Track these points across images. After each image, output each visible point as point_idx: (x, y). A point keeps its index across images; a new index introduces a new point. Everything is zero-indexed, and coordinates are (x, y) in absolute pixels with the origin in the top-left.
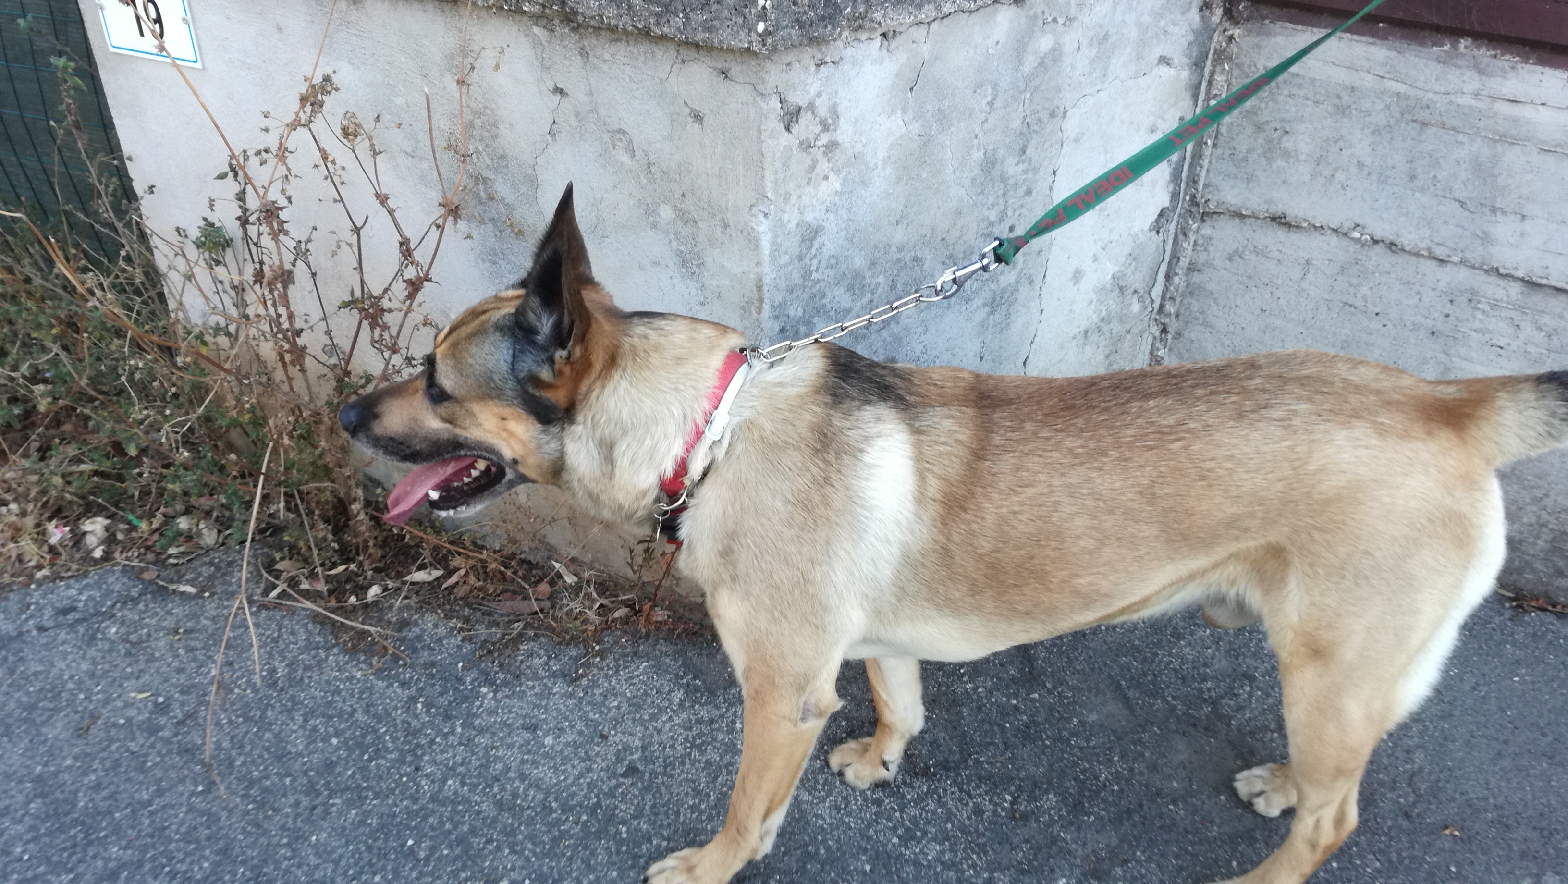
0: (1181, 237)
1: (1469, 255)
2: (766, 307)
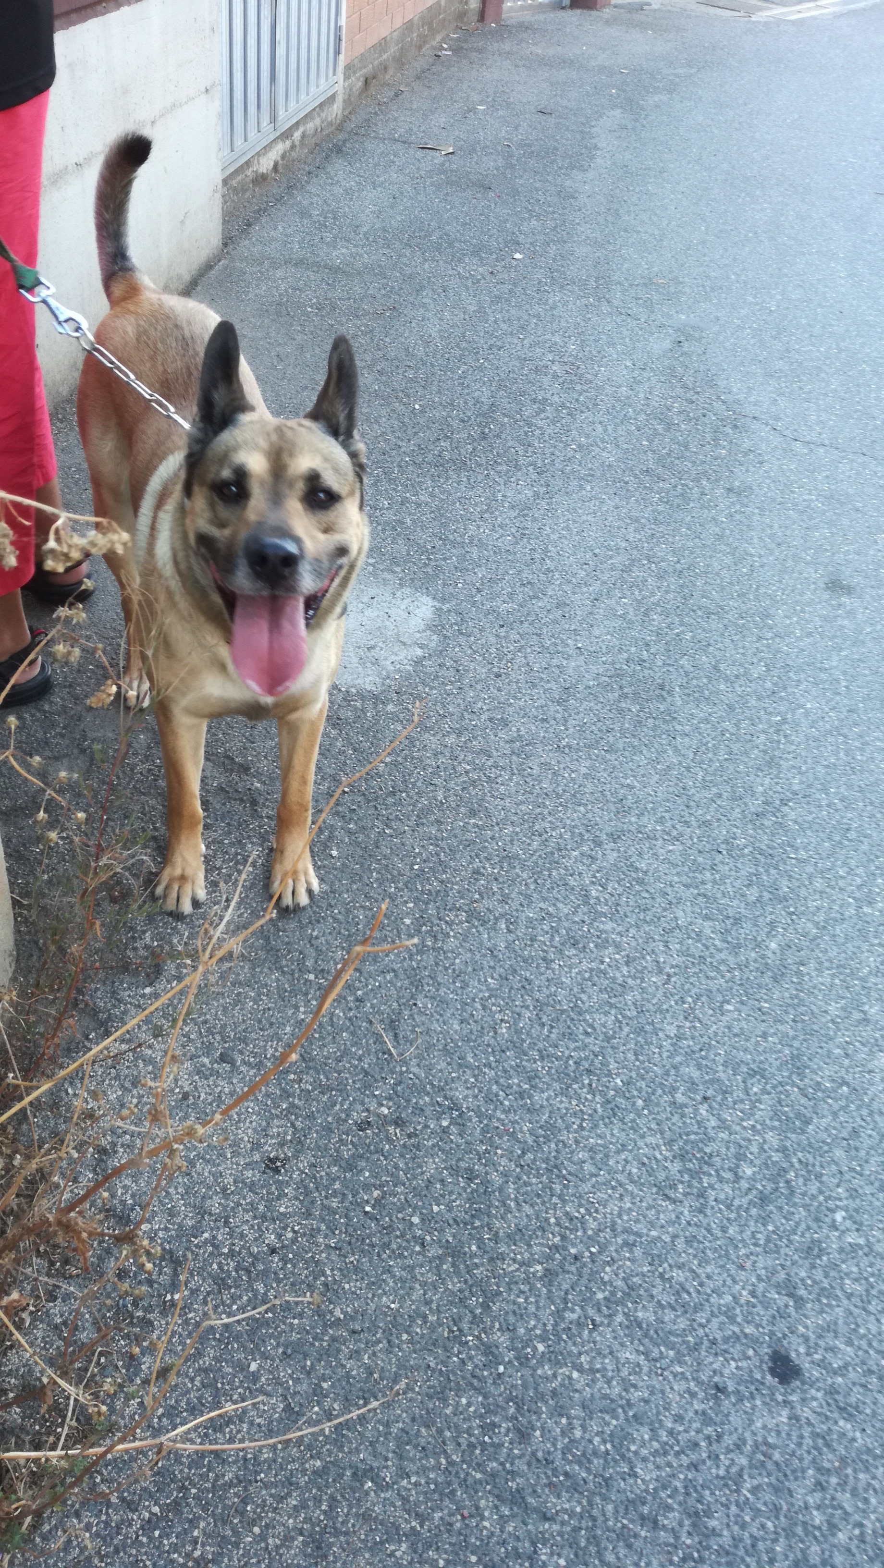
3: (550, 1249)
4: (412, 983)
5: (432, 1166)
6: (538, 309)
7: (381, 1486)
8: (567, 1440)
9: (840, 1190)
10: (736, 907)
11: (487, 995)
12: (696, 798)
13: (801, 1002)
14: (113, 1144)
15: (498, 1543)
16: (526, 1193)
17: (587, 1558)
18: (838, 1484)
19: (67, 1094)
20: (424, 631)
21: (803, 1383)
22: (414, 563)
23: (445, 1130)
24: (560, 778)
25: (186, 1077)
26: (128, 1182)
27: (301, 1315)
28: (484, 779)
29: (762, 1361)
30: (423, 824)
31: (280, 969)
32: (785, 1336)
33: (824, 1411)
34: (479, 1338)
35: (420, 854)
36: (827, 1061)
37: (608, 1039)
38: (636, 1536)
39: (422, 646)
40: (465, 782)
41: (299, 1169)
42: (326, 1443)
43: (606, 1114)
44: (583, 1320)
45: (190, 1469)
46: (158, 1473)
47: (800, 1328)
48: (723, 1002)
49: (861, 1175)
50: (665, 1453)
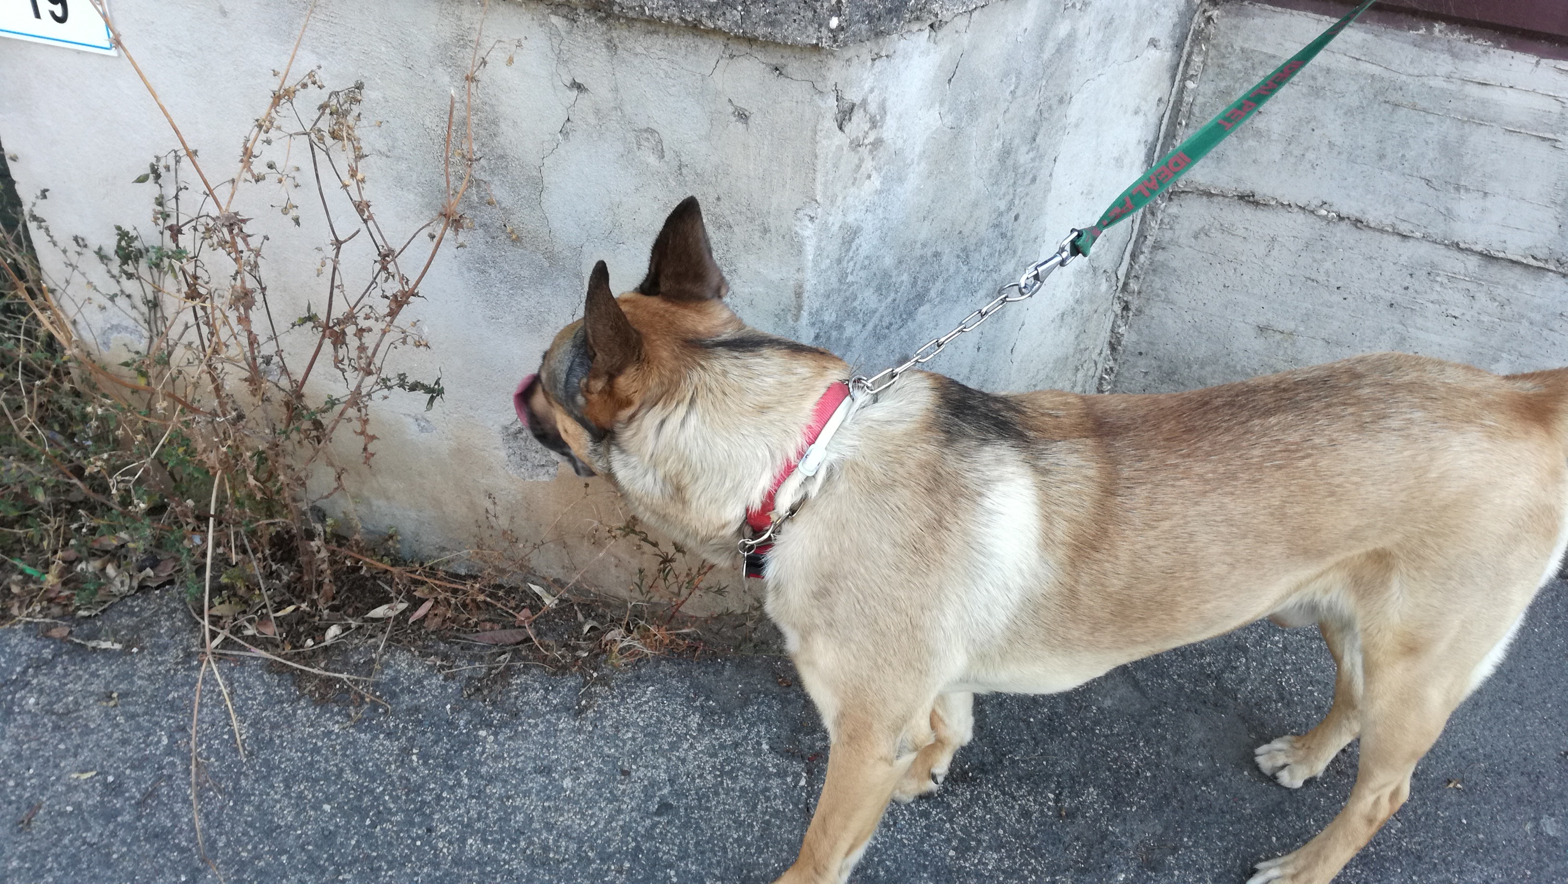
0: (1149, 216)
1: (1430, 230)
2: (805, 314)
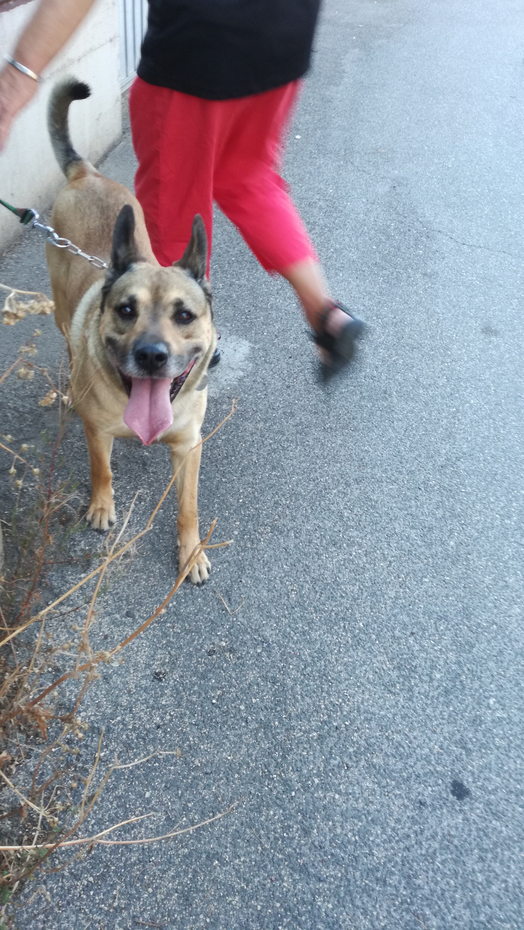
3: (322, 723)
4: (239, 569)
5: (251, 676)
6: (311, 169)
7: (223, 863)
8: (332, 835)
9: (492, 686)
10: (430, 521)
11: (283, 575)
12: (406, 458)
13: (469, 577)
14: (64, 666)
15: (292, 896)
16: (307, 691)
17: (344, 903)
18: (493, 858)
19: (36, 637)
20: (244, 361)
21: (471, 799)
22: (238, 321)
23: (259, 655)
24: (325, 447)
25: (106, 626)
26: (72, 688)
27: (175, 764)
28: (281, 448)
29: (446, 787)
30: (244, 475)
31: (161, 562)
32: (460, 772)
33: (483, 815)
34: (280, 776)
35: (243, 493)
36: (484, 610)
37: (355, 600)
38: (373, 890)
39: (243, 370)
40: (269, 450)
41: (173, 679)
42: (191, 839)
43: (353, 644)
44: (341, 764)
45: (111, 855)
46: (92, 858)
47: (469, 767)
48: (423, 577)
49: (505, 677)
50: (390, 841)
